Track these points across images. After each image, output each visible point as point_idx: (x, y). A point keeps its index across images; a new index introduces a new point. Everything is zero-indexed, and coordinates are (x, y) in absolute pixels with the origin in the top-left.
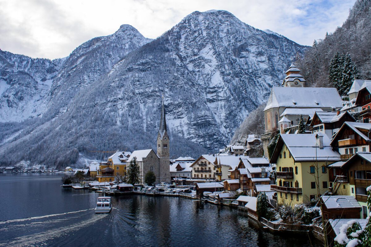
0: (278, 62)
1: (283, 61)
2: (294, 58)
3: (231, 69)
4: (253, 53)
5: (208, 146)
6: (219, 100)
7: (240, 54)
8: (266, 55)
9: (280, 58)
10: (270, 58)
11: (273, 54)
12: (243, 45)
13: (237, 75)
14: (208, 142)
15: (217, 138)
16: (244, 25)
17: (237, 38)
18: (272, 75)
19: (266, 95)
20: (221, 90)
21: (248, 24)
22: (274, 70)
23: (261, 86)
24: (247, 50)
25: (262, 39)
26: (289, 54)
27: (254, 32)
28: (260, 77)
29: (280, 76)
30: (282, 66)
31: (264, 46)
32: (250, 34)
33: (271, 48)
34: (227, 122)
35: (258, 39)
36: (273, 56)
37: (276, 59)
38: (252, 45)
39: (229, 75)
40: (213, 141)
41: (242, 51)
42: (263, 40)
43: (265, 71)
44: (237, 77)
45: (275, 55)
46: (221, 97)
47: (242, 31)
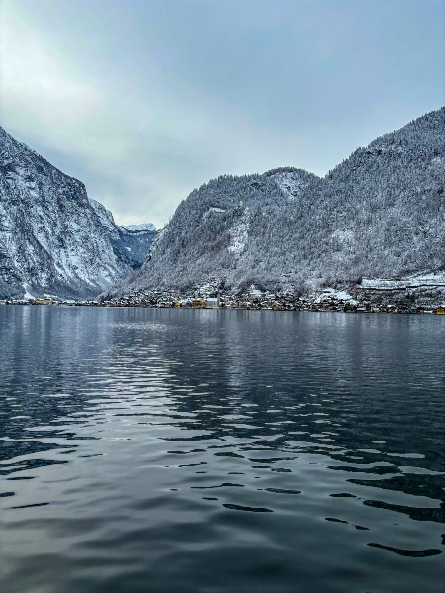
0: (48, 192)
1: (53, 192)
2: (64, 191)
3: (8, 195)
4: (22, 176)
5: (6, 280)
6: (4, 230)
7: (7, 174)
8: (36, 181)
9: (50, 188)
10: (40, 185)
11: (42, 182)
12: (11, 163)
13: (14, 202)
14: (6, 276)
15: (14, 272)
16: (9, 137)
17: (4, 153)
18: (43, 206)
19: (41, 229)
20: (4, 219)
21: (15, 139)
22: (44, 201)
23: (35, 218)
24: (15, 171)
25: (31, 161)
26: (59, 185)
27: (23, 150)
28: (32, 207)
29: (50, 208)
30: (52, 197)
31: (33, 171)
32: (17, 152)
33: (40, 174)
34: (18, 256)
35: (27, 161)
36: (44, 184)
37: (46, 188)
38: (19, 165)
39: (6, 201)
40: (10, 275)
41: (9, 171)
42: (32, 163)
43: (36, 200)
44: (14, 204)
45: (45, 183)
46: (6, 227)
47: (7, 144)
